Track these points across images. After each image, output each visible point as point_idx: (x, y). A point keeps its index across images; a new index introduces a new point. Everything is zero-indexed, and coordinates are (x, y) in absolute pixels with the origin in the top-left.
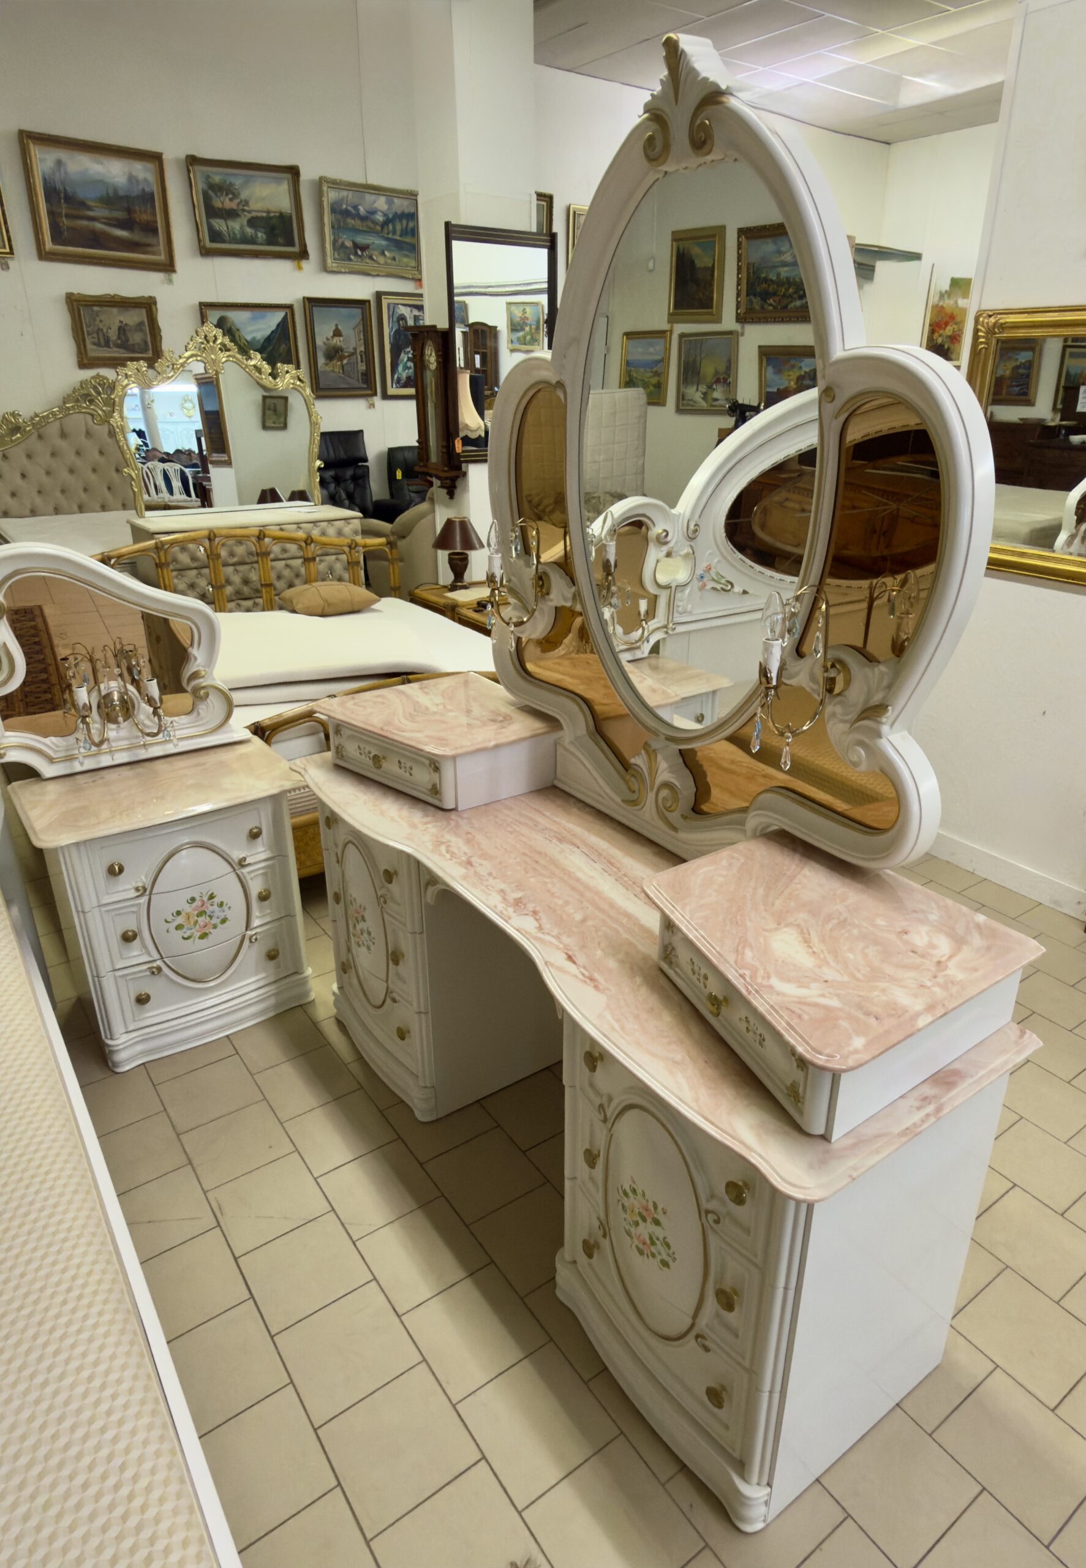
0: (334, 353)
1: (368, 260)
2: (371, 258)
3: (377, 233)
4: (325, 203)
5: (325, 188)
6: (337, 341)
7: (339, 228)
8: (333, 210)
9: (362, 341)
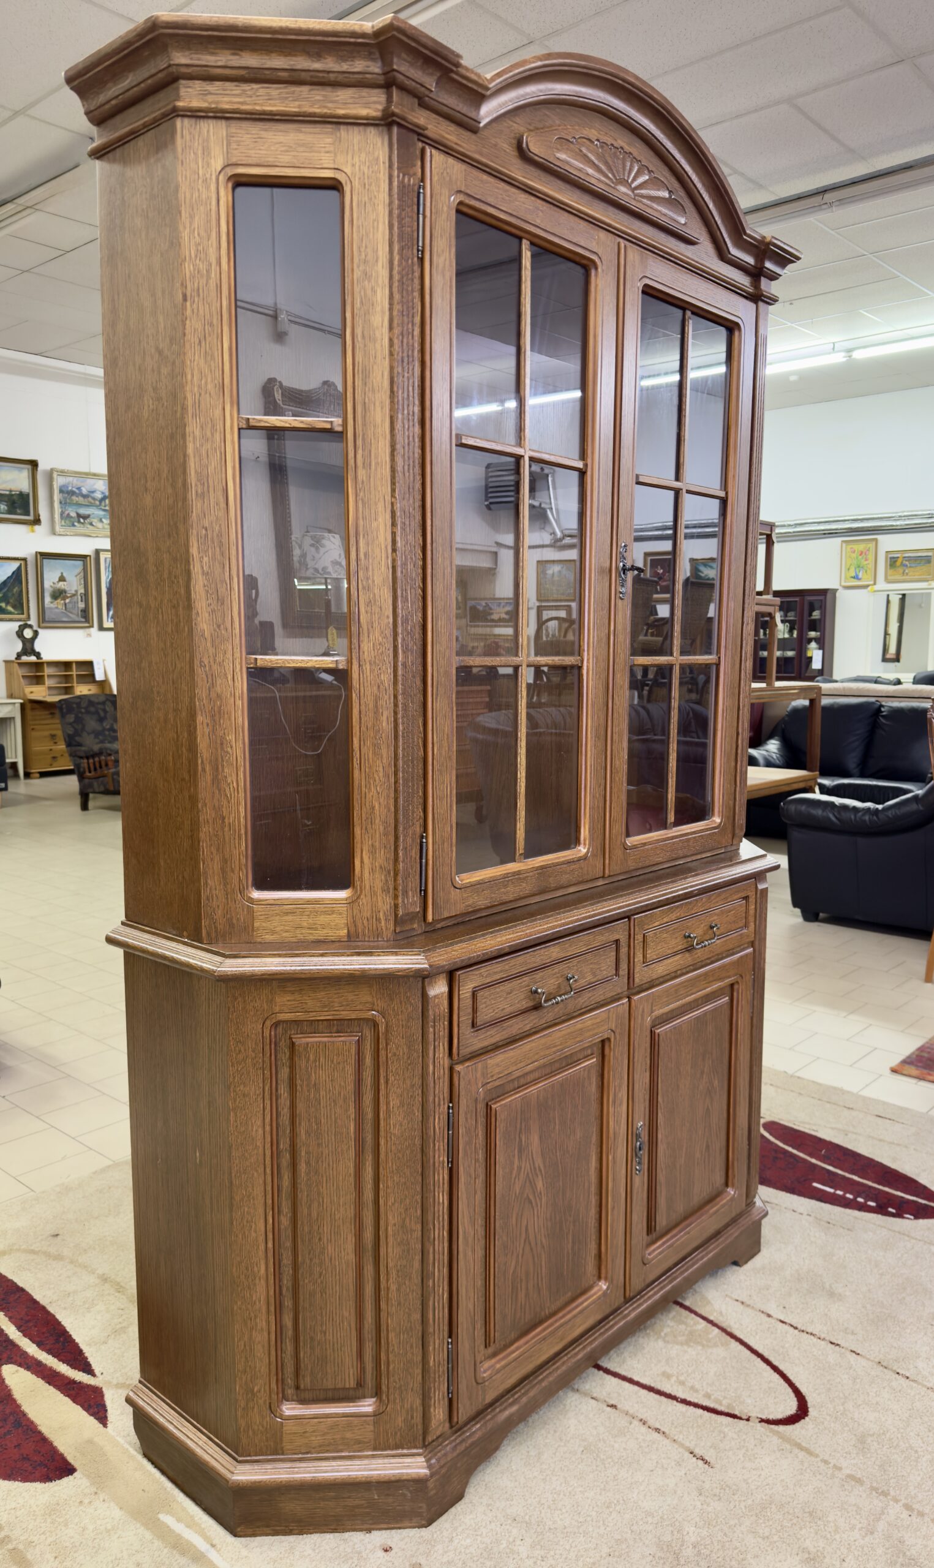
0: (58, 594)
1: (89, 526)
2: (91, 524)
3: (97, 506)
4: (55, 486)
5: (55, 475)
6: (61, 585)
7: (65, 503)
8: (61, 491)
9: (83, 586)
